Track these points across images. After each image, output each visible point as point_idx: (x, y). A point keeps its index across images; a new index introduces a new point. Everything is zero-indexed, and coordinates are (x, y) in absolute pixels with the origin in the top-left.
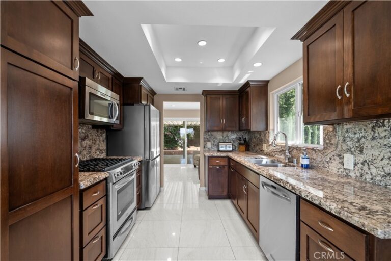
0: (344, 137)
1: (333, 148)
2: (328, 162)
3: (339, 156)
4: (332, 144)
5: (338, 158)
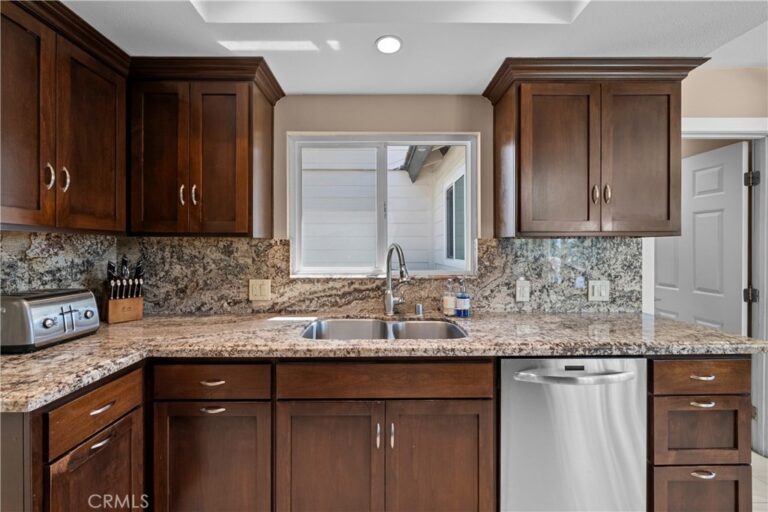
0: (517, 256)
1: (497, 273)
2: (486, 298)
3: (507, 284)
4: (496, 268)
5: (505, 288)
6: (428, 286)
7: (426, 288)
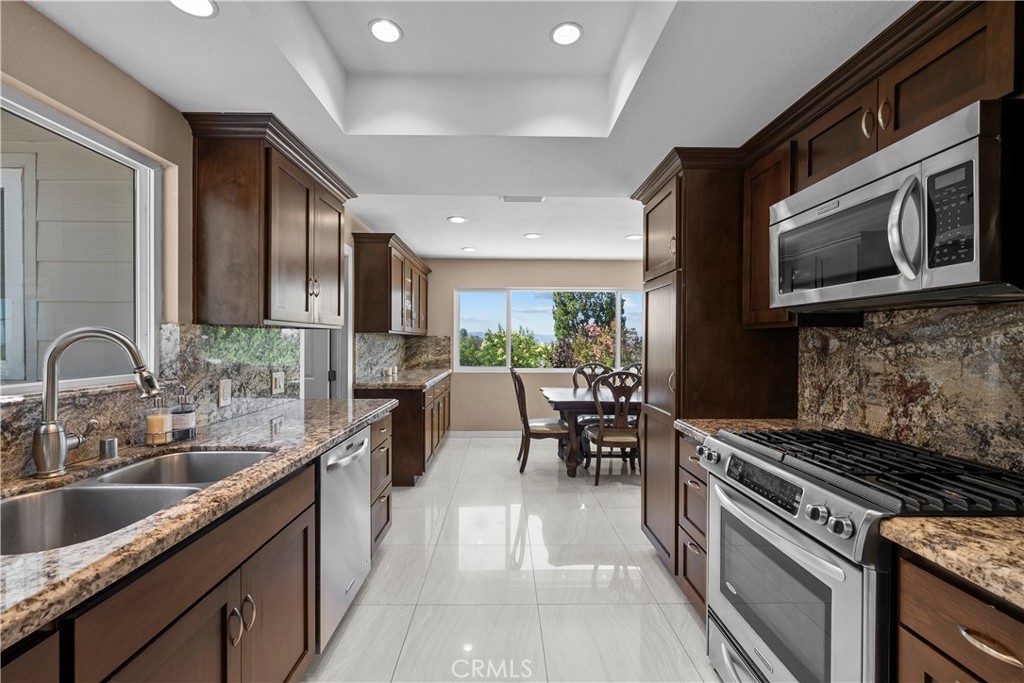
1: (201, 372)
3: (210, 386)
4: (200, 366)
5: (209, 392)
6: (111, 404)
7: (106, 408)
